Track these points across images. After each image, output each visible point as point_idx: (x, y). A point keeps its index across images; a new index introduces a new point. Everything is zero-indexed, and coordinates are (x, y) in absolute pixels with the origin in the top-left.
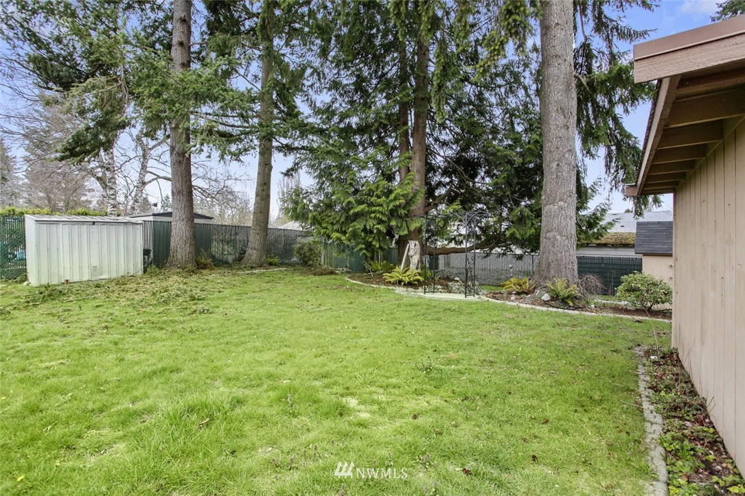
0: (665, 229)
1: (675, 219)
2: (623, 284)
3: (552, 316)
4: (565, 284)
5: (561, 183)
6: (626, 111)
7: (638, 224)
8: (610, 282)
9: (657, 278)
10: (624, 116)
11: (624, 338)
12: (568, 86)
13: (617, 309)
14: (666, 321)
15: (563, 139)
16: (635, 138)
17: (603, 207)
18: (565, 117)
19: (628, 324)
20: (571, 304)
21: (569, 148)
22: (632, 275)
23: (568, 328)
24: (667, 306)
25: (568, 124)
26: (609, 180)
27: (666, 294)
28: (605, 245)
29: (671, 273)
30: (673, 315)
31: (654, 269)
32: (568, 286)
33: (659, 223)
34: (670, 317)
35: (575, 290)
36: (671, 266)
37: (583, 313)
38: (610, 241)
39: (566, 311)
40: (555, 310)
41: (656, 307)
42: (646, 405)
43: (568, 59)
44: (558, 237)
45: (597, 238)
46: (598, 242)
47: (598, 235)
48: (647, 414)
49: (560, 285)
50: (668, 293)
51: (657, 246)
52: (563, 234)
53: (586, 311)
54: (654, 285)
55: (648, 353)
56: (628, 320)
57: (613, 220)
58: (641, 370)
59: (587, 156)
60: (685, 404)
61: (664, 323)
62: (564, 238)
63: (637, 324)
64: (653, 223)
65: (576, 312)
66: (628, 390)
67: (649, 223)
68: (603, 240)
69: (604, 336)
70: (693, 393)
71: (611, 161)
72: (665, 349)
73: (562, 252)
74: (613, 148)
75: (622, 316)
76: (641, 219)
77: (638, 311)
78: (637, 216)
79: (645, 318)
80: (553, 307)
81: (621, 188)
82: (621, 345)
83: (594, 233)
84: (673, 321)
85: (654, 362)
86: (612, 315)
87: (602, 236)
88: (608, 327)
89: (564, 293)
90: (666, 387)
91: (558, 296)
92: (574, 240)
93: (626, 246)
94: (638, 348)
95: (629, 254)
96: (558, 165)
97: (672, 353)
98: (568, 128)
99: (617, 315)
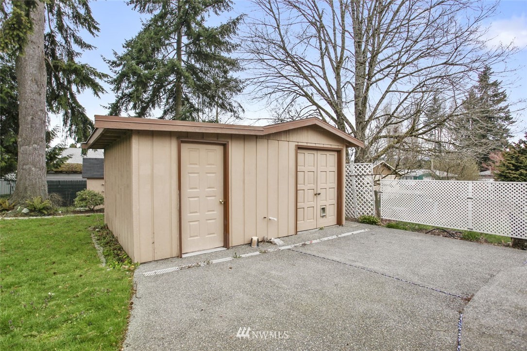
0: (99, 163)
1: (105, 157)
2: (78, 197)
3: (34, 221)
4: (40, 201)
5: (35, 132)
6: (78, 91)
7: (84, 159)
8: (68, 197)
9: (96, 192)
10: (77, 94)
11: (82, 225)
12: (41, 66)
13: (75, 212)
14: (102, 214)
15: (36, 101)
16: (84, 108)
17: (60, 146)
18: (38, 86)
19: (83, 218)
20: (46, 213)
21: (41, 108)
22: (82, 191)
23: (48, 226)
24: (101, 206)
25: (40, 92)
26: (66, 130)
27: (101, 200)
28: (61, 172)
29: (103, 189)
30: (105, 211)
31: (94, 186)
32: (42, 202)
33: (96, 159)
34: (104, 212)
35: (47, 203)
36: (103, 185)
37: (55, 216)
38: (64, 169)
39: (44, 217)
40: (35, 217)
41: (97, 208)
42: (96, 246)
43: (41, 46)
44: (33, 169)
45: (57, 167)
46: (57, 170)
47: (58, 165)
48: (97, 248)
49: (36, 201)
50: (102, 199)
51: (95, 173)
52: (37, 167)
53: (56, 215)
54: (95, 195)
55: (95, 229)
56: (82, 216)
57: (68, 156)
58: (92, 235)
59: (49, 111)
60: (111, 240)
61: (101, 215)
62: (38, 169)
63: (88, 217)
64: (93, 159)
65: (50, 217)
66: (88, 243)
67: (90, 159)
68: (60, 169)
69: (71, 225)
70: (113, 236)
71: (67, 119)
72: (102, 225)
73: (36, 179)
74: (70, 111)
75: (78, 215)
76: (85, 157)
77: (86, 212)
78: (83, 155)
79: (91, 214)
80: (33, 216)
81: (73, 137)
82: (82, 228)
83: (54, 164)
84: (105, 213)
85: (98, 231)
86: (73, 215)
87: (60, 166)
88: (72, 222)
89: (40, 206)
90: (104, 238)
91: (35, 208)
92: (45, 171)
93: (75, 172)
94: (90, 228)
95: (78, 178)
96: (32, 119)
97: (105, 226)
98: (40, 95)
99: (76, 215)
